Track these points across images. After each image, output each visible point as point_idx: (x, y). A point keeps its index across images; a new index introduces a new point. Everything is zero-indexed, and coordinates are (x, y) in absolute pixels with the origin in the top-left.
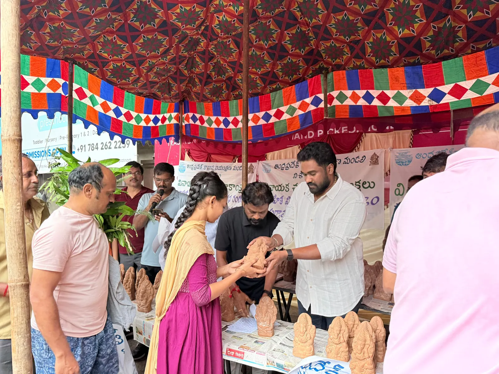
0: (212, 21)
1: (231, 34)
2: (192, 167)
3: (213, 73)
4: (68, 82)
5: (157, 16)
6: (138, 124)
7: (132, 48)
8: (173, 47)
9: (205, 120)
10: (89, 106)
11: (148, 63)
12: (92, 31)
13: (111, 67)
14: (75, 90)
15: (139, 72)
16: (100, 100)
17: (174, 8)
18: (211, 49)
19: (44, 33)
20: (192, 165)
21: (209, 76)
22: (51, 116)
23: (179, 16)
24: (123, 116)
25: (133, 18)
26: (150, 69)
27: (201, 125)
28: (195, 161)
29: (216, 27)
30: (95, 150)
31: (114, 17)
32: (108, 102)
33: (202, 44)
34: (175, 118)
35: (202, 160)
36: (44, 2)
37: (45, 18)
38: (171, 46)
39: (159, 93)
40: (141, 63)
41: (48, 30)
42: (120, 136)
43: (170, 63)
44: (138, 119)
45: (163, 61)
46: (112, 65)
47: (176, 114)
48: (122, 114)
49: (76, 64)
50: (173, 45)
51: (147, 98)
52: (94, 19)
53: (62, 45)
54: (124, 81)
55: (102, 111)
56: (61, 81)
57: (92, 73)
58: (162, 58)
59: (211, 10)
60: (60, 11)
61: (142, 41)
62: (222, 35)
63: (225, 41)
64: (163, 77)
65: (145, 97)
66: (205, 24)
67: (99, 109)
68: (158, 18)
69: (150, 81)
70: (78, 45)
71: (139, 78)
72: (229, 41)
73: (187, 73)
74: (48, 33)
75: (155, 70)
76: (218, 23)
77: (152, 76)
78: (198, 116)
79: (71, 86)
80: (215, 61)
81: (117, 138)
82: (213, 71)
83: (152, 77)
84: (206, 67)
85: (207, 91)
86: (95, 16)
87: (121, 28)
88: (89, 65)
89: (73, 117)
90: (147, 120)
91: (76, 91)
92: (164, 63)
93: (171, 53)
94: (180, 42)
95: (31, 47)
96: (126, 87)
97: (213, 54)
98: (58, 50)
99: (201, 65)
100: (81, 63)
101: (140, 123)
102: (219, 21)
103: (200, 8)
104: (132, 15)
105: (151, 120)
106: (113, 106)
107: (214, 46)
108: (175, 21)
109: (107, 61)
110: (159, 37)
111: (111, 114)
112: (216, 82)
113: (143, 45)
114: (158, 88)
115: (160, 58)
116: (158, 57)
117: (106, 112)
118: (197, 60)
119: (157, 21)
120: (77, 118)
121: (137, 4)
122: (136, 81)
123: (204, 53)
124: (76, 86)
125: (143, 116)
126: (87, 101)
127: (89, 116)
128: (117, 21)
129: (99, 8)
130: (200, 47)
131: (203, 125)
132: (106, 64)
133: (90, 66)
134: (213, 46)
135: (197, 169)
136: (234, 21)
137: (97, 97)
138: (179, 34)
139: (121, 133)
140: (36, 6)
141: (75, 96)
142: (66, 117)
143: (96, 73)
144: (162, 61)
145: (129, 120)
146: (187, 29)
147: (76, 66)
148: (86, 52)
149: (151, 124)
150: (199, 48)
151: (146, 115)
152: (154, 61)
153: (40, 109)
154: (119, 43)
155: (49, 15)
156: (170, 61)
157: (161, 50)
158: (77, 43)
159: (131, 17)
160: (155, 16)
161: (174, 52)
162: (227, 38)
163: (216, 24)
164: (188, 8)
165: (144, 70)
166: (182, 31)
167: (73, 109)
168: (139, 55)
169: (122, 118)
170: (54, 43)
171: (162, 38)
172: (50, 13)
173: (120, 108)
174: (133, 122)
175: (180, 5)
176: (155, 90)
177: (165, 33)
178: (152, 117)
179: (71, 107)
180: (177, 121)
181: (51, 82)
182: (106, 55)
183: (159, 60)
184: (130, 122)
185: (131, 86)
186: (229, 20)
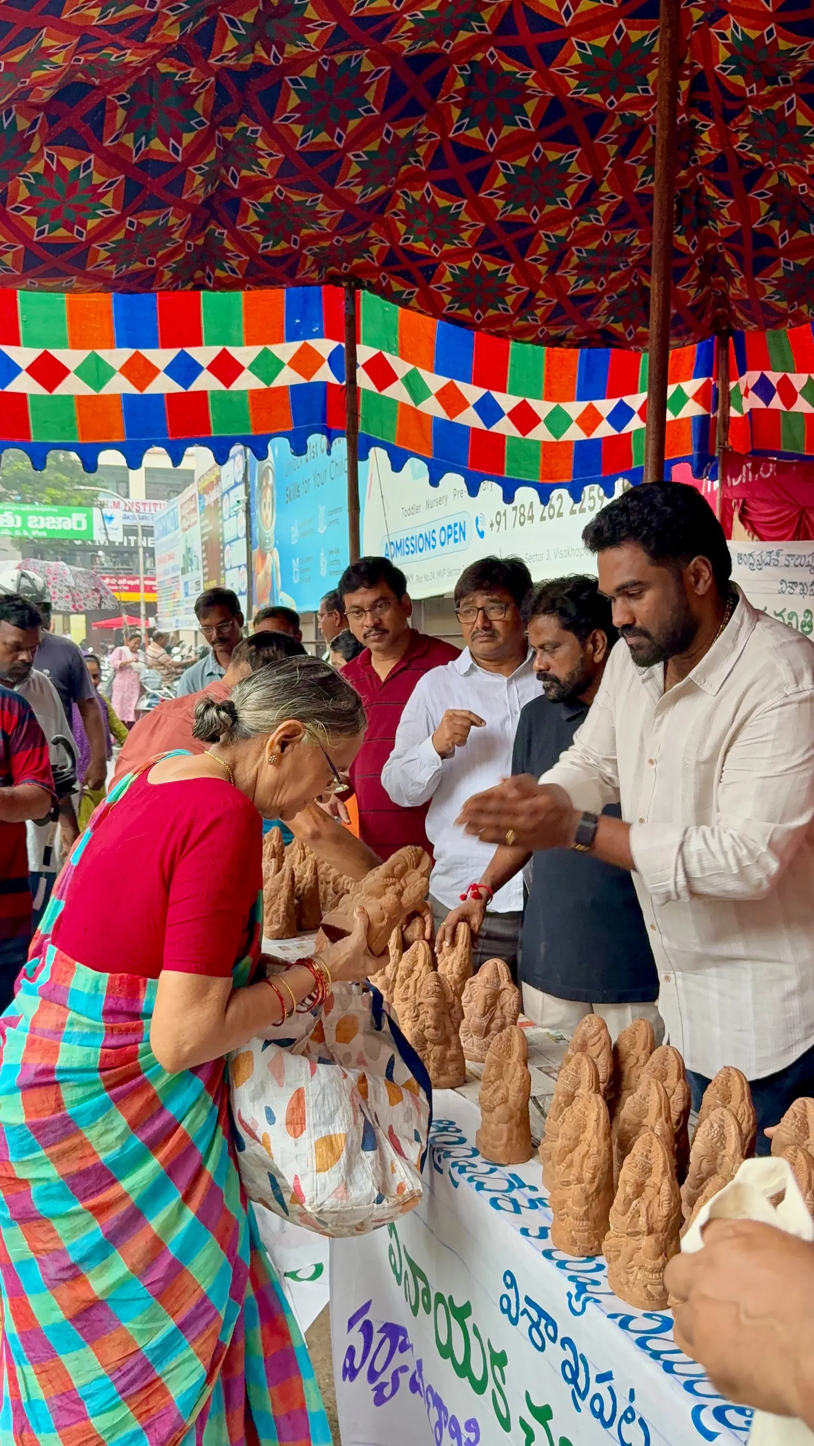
0: (710, 56)
1: (786, 81)
2: (751, 561)
3: (776, 225)
4: (344, 345)
5: (529, 91)
6: (557, 437)
7: (481, 210)
8: (606, 172)
9: (798, 389)
10: (404, 405)
11: (544, 244)
12: (358, 190)
13: (448, 278)
14: (364, 366)
15: (526, 274)
16: (435, 382)
17: (561, 55)
18: (740, 147)
19: (247, 228)
20: (751, 555)
21: (764, 239)
22: (300, 449)
23: (582, 72)
24: (506, 419)
25: (461, 118)
26: (557, 257)
27: (784, 409)
28: (762, 538)
29: (724, 70)
30: (528, 522)
31: (403, 133)
32: (458, 384)
33: (705, 137)
34: (696, 397)
35: (780, 533)
36: (209, 152)
37: (236, 187)
38: (599, 174)
39: (619, 327)
40: (526, 244)
41: (252, 218)
42: (501, 481)
43: (613, 225)
44: (558, 421)
45: (588, 224)
46: (448, 273)
47: (701, 381)
48: (502, 414)
49: (363, 288)
50: (606, 168)
51: (586, 350)
52: (350, 155)
53: (303, 246)
54: (491, 312)
55: (441, 414)
56: (325, 346)
57: (405, 304)
58: (583, 215)
59: (695, 18)
60: (260, 160)
61: (501, 181)
62: (752, 91)
63: (775, 107)
64: (613, 275)
65: (577, 347)
66: (687, 73)
67: (432, 408)
68: (532, 97)
69: (572, 297)
70: (341, 235)
71: (531, 294)
72: (790, 105)
73: (686, 244)
74: (255, 224)
75: (575, 260)
76: (728, 55)
77: (572, 280)
78: (774, 377)
79: (352, 354)
80: (773, 181)
81: (491, 490)
82: (772, 218)
83: (574, 283)
84: (745, 210)
85: (770, 290)
86: (347, 148)
87: (437, 158)
88: (393, 283)
89: (360, 443)
90: (590, 420)
91: (367, 366)
92: (593, 232)
93: (603, 194)
94: (624, 152)
95: (233, 271)
96: (506, 328)
97: (753, 162)
98: (296, 264)
99: (726, 206)
100: (374, 281)
101: (564, 431)
102: (728, 47)
103: (642, 29)
104: (456, 113)
105: (602, 419)
106: (472, 393)
107: (746, 135)
108: (579, 93)
109: (431, 262)
110: (552, 156)
111: (470, 418)
112: (786, 252)
113: (508, 192)
114: (610, 310)
115: (577, 218)
116: (570, 216)
117: (452, 416)
118: (710, 192)
119: (530, 107)
120: (371, 442)
121: (462, 76)
122: (527, 304)
123: (719, 165)
124: (364, 353)
125: (575, 408)
126: (397, 392)
127: (403, 435)
128: (421, 140)
129: (353, 124)
130: (702, 148)
131: (794, 409)
132: (433, 273)
133: (396, 287)
134: (743, 136)
135: (766, 568)
136: (770, 33)
137: (425, 374)
138: (613, 129)
139: (503, 473)
140: (191, 168)
141: (364, 381)
142: (341, 445)
143: (413, 303)
144: (586, 228)
145: (525, 430)
146: (630, 104)
147: (365, 296)
148: (375, 250)
149: (605, 430)
150: (703, 153)
151: (583, 405)
152: (562, 233)
153: (273, 431)
154: (442, 203)
155: (244, 178)
156: (611, 221)
157: (570, 191)
158: (336, 232)
159: (455, 119)
160: (521, 93)
161: (613, 188)
162: (778, 95)
163: (721, 60)
164: (601, 42)
165: (540, 267)
166: (623, 116)
167: (360, 420)
168: (510, 225)
169: (505, 427)
170: (278, 248)
171: (560, 155)
172: (244, 173)
173: (496, 395)
174: (541, 433)
175: (573, 39)
176: (600, 318)
177: (565, 138)
178: (605, 406)
179: (355, 414)
180: (705, 405)
181: (300, 351)
182: (421, 245)
183: (576, 224)
184: (531, 436)
185: (518, 323)
186: (754, 34)
